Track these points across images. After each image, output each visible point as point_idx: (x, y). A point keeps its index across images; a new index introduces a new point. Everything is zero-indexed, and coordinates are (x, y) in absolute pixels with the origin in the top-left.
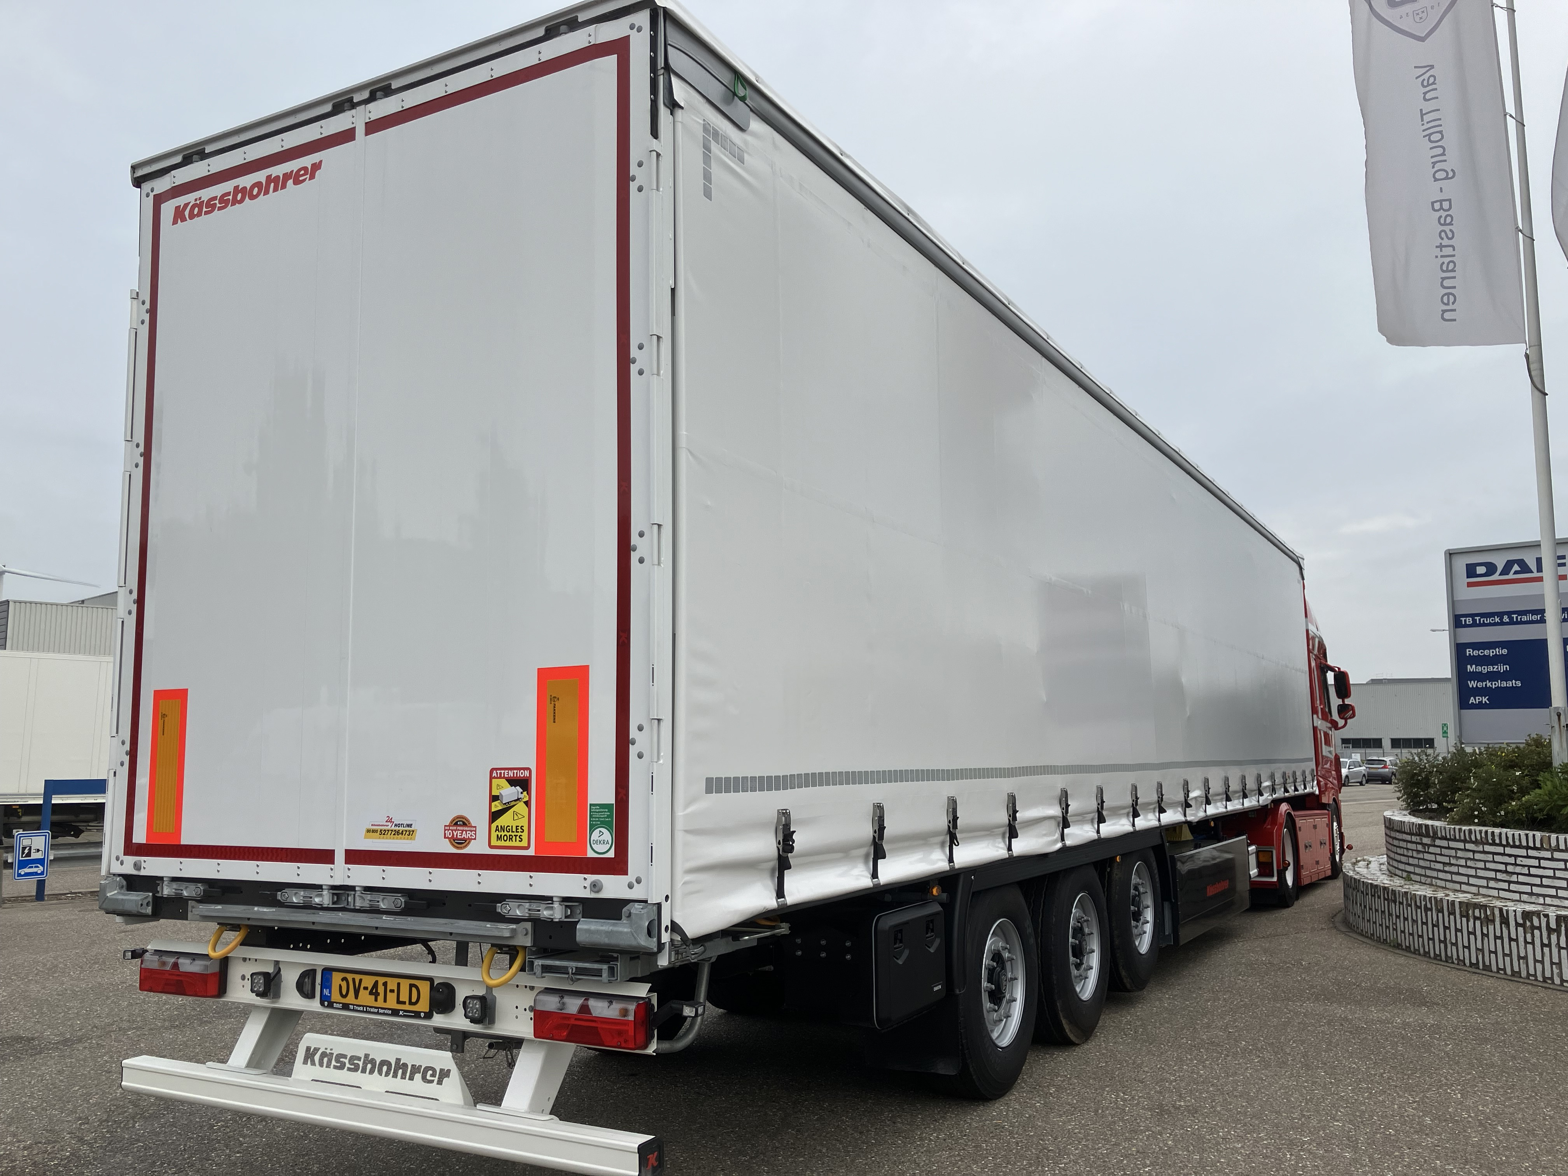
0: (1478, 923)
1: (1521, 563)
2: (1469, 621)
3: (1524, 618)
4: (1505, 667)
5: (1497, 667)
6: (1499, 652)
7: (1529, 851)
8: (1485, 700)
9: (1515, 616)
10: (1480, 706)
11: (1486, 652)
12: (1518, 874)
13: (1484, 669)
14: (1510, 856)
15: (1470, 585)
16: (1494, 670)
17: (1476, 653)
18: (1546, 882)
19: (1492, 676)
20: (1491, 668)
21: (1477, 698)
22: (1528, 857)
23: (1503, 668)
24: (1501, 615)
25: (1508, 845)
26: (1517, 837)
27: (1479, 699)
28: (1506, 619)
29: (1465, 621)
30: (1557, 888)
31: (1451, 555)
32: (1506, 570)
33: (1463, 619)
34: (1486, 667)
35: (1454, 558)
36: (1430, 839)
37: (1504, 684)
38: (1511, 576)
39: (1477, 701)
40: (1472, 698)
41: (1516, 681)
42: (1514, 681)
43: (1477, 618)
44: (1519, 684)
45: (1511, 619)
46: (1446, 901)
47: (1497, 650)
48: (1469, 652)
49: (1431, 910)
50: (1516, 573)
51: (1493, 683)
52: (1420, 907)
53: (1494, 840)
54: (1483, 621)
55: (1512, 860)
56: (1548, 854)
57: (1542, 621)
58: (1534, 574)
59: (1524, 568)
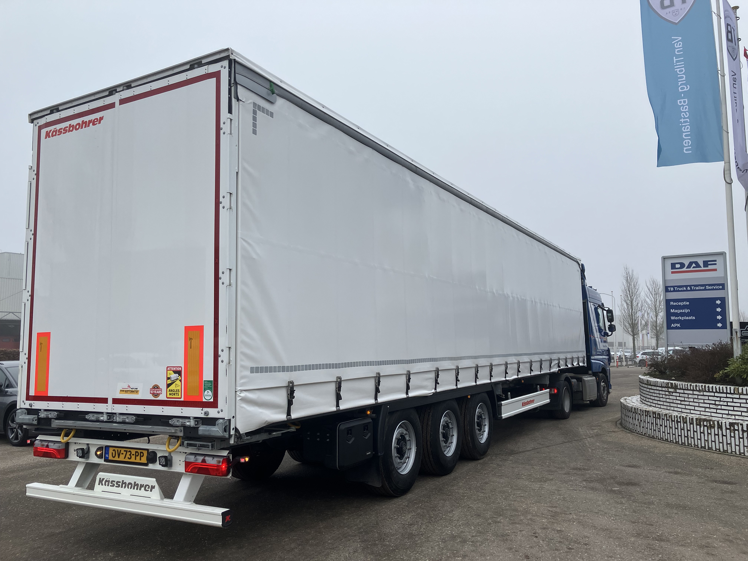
0: (706, 428)
1: (696, 263)
2: (672, 289)
3: (697, 288)
4: (688, 310)
5: (684, 310)
6: (685, 303)
7: (727, 395)
8: (678, 325)
9: (693, 287)
10: (676, 328)
11: (680, 304)
12: (721, 405)
13: (678, 311)
14: (717, 397)
15: (672, 273)
16: (683, 312)
17: (675, 304)
18: (736, 409)
19: (682, 314)
20: (681, 311)
21: (675, 324)
22: (727, 397)
24: (686, 286)
25: (716, 392)
26: (721, 388)
27: (676, 325)
29: (670, 289)
30: (742, 412)
31: (664, 259)
32: (689, 266)
33: (669, 288)
34: (679, 310)
35: (666, 260)
36: (673, 389)
37: (687, 318)
38: (691, 269)
39: (675, 325)
40: (673, 324)
41: (693, 317)
42: (692, 317)
43: (676, 288)
44: (694, 318)
45: (691, 288)
46: (689, 418)
47: (685, 302)
48: (672, 303)
49: (680, 422)
50: (694, 267)
51: (683, 318)
52: (674, 421)
53: (709, 389)
54: (679, 289)
55: (719, 399)
56: (737, 396)
57: (705, 289)
58: (703, 268)
59: (698, 265)
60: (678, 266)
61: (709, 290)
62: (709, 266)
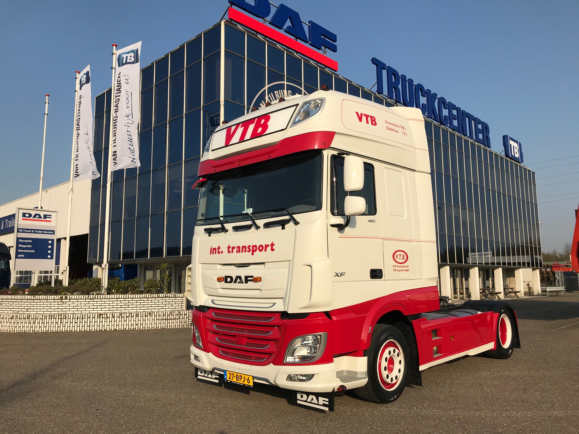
1: (39, 215)
2: (21, 231)
3: (38, 232)
6: (29, 241)
10: (21, 258)
11: (25, 241)
13: (24, 246)
15: (23, 219)
17: (22, 241)
19: (26, 249)
22: (109, 301)
23: (29, 246)
27: (21, 255)
28: (33, 231)
32: (35, 216)
38: (36, 219)
42: (32, 251)
43: (24, 230)
50: (37, 218)
55: (104, 302)
56: (116, 300)
59: (40, 217)
60: (27, 215)
61: (45, 233)
62: (47, 218)
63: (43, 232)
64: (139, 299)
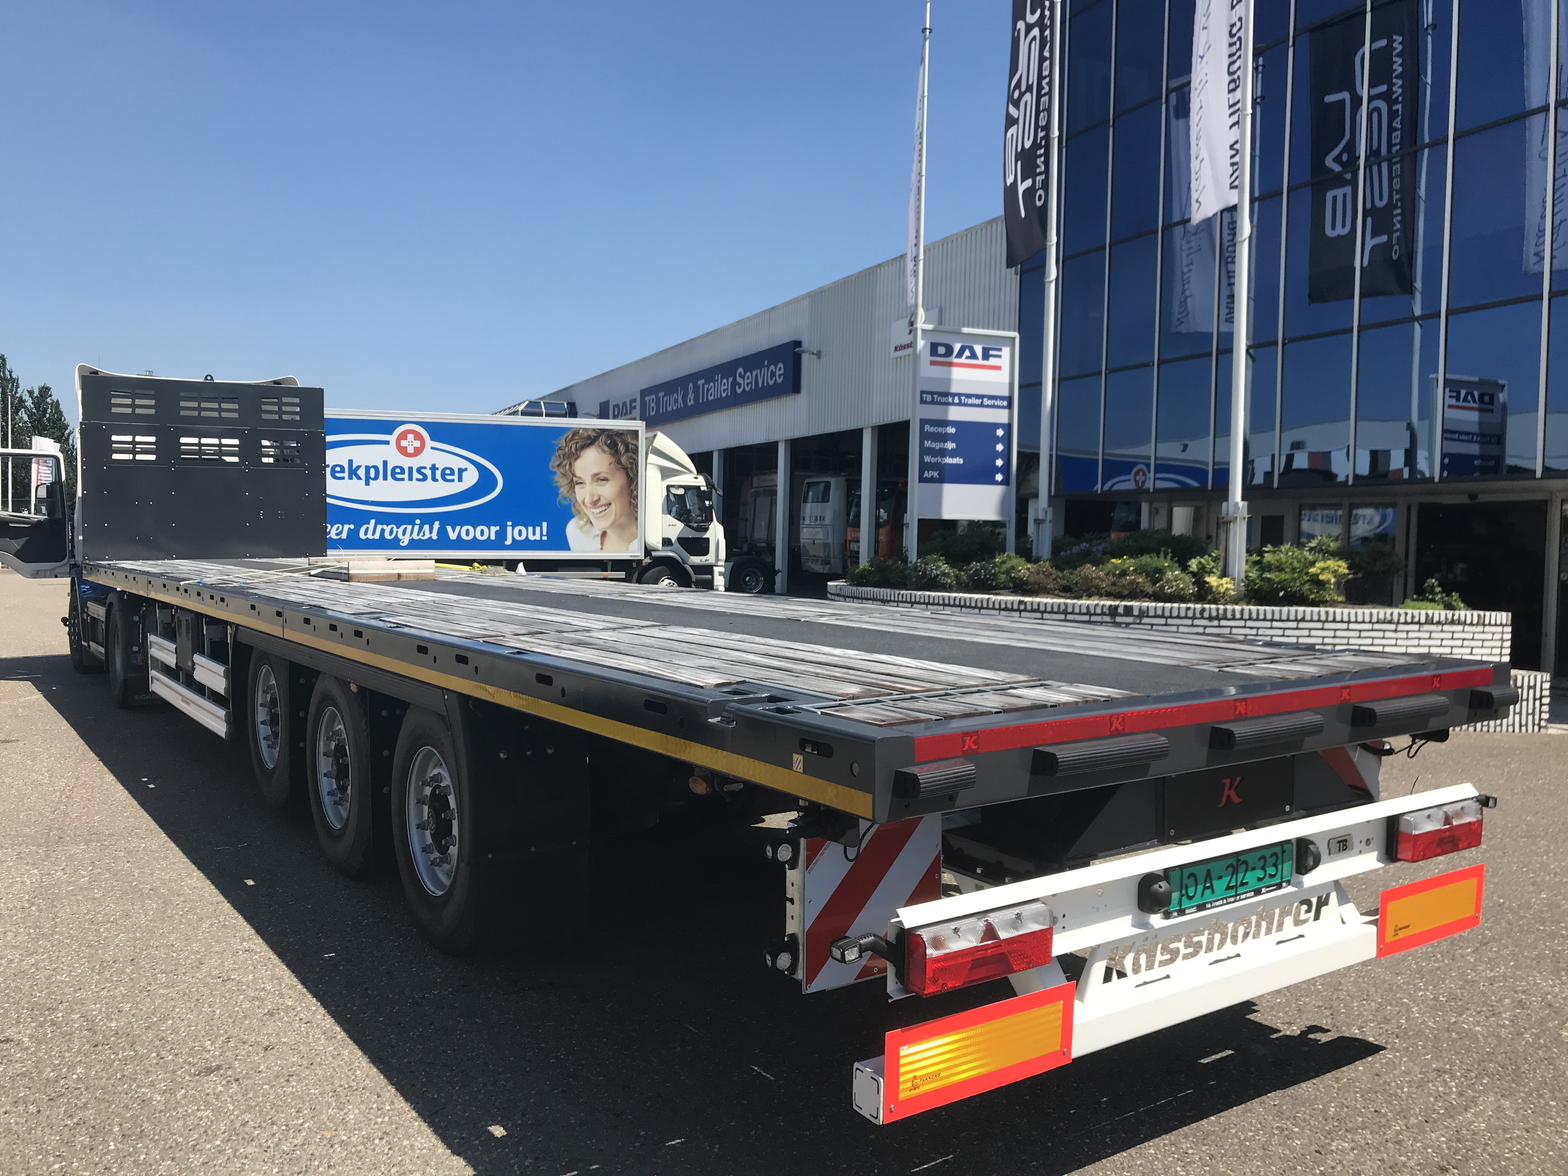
1: (971, 349)
2: (929, 398)
3: (970, 401)
4: (953, 444)
5: (947, 444)
6: (950, 430)
8: (936, 474)
9: (964, 398)
10: (932, 480)
11: (940, 430)
13: (937, 445)
15: (933, 363)
16: (945, 447)
17: (932, 429)
19: (943, 453)
20: (942, 445)
21: (930, 472)
23: (951, 446)
24: (953, 395)
27: (932, 474)
28: (956, 400)
29: (926, 397)
32: (960, 355)
37: (951, 461)
38: (963, 360)
40: (927, 472)
42: (958, 459)
43: (935, 396)
44: (961, 461)
45: (960, 400)
47: (948, 428)
48: (927, 428)
51: (943, 459)
54: (940, 399)
57: (982, 405)
58: (980, 362)
59: (973, 356)
60: (941, 350)
61: (988, 406)
62: (991, 359)
63: (982, 402)
64: (1369, 626)
